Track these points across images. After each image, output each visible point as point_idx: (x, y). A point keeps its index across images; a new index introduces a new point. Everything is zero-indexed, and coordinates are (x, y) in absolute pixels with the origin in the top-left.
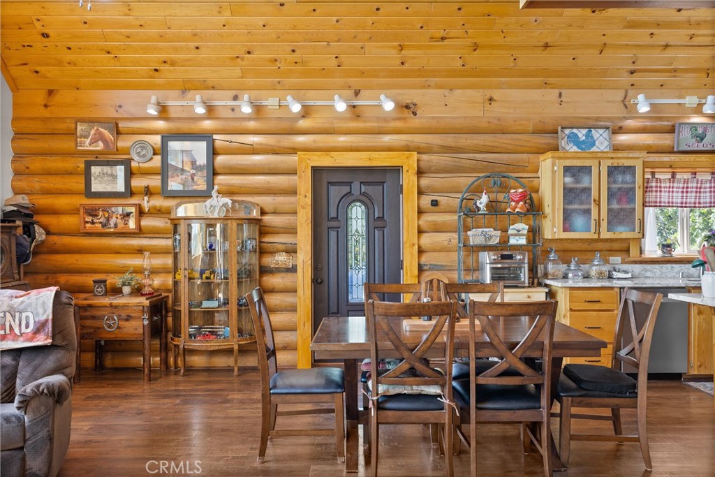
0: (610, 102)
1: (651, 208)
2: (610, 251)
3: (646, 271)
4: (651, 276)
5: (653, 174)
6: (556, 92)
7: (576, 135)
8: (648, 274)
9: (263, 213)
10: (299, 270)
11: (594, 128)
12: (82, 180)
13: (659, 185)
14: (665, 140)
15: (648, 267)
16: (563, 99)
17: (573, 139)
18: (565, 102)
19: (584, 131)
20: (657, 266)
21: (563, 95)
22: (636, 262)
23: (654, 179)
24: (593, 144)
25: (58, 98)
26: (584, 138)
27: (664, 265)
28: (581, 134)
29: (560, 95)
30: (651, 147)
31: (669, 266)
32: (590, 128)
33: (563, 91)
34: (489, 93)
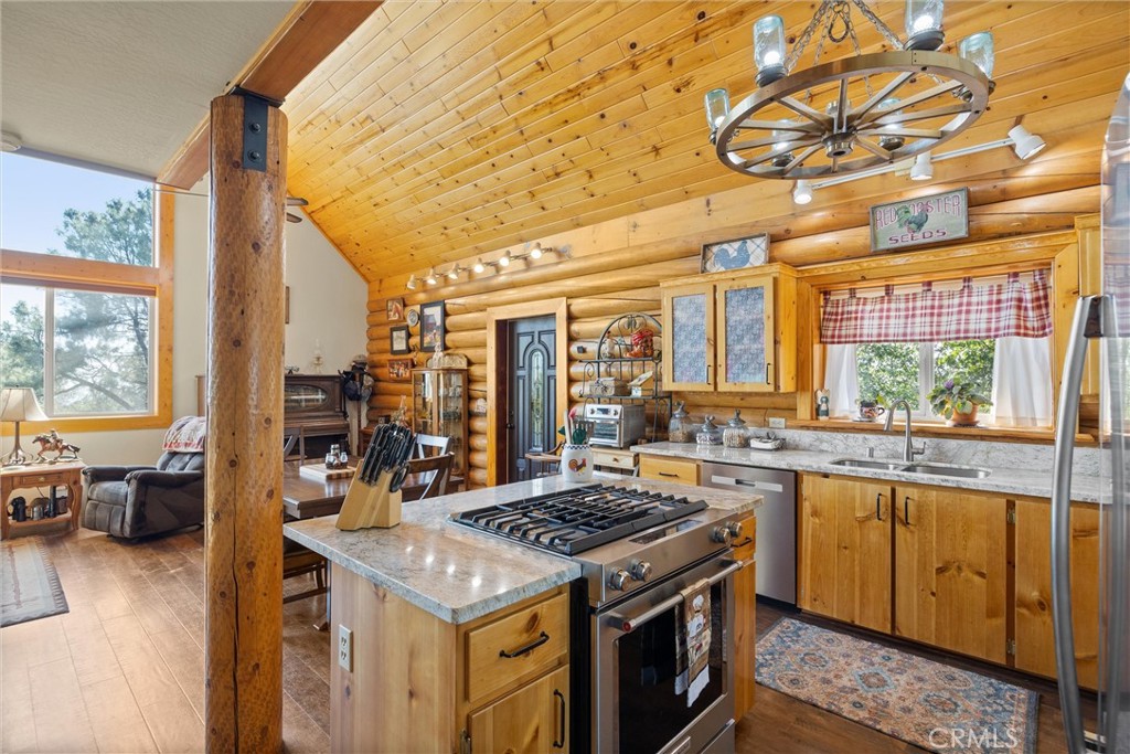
0: (772, 196)
1: (847, 345)
2: (775, 408)
3: (822, 441)
4: (830, 450)
5: (852, 292)
6: (703, 200)
7: (726, 251)
8: (825, 446)
9: (470, 363)
10: (488, 415)
11: (750, 238)
12: (388, 341)
13: (860, 308)
14: (858, 237)
15: (825, 435)
16: (712, 207)
17: (724, 258)
18: (716, 210)
19: (736, 245)
20: (840, 436)
21: (711, 202)
22: (807, 428)
23: (854, 301)
24: (747, 260)
25: (385, 284)
26: (735, 254)
27: (852, 435)
28: (732, 249)
29: (708, 203)
30: (835, 252)
31: (860, 436)
32: (744, 239)
33: (712, 197)
34: (632, 218)
